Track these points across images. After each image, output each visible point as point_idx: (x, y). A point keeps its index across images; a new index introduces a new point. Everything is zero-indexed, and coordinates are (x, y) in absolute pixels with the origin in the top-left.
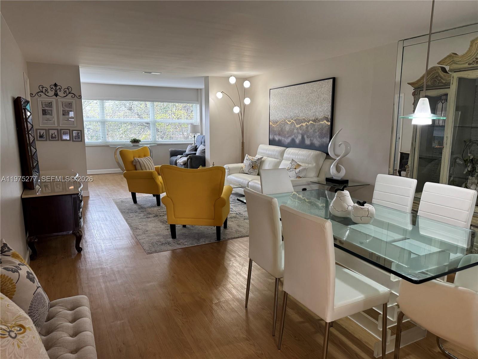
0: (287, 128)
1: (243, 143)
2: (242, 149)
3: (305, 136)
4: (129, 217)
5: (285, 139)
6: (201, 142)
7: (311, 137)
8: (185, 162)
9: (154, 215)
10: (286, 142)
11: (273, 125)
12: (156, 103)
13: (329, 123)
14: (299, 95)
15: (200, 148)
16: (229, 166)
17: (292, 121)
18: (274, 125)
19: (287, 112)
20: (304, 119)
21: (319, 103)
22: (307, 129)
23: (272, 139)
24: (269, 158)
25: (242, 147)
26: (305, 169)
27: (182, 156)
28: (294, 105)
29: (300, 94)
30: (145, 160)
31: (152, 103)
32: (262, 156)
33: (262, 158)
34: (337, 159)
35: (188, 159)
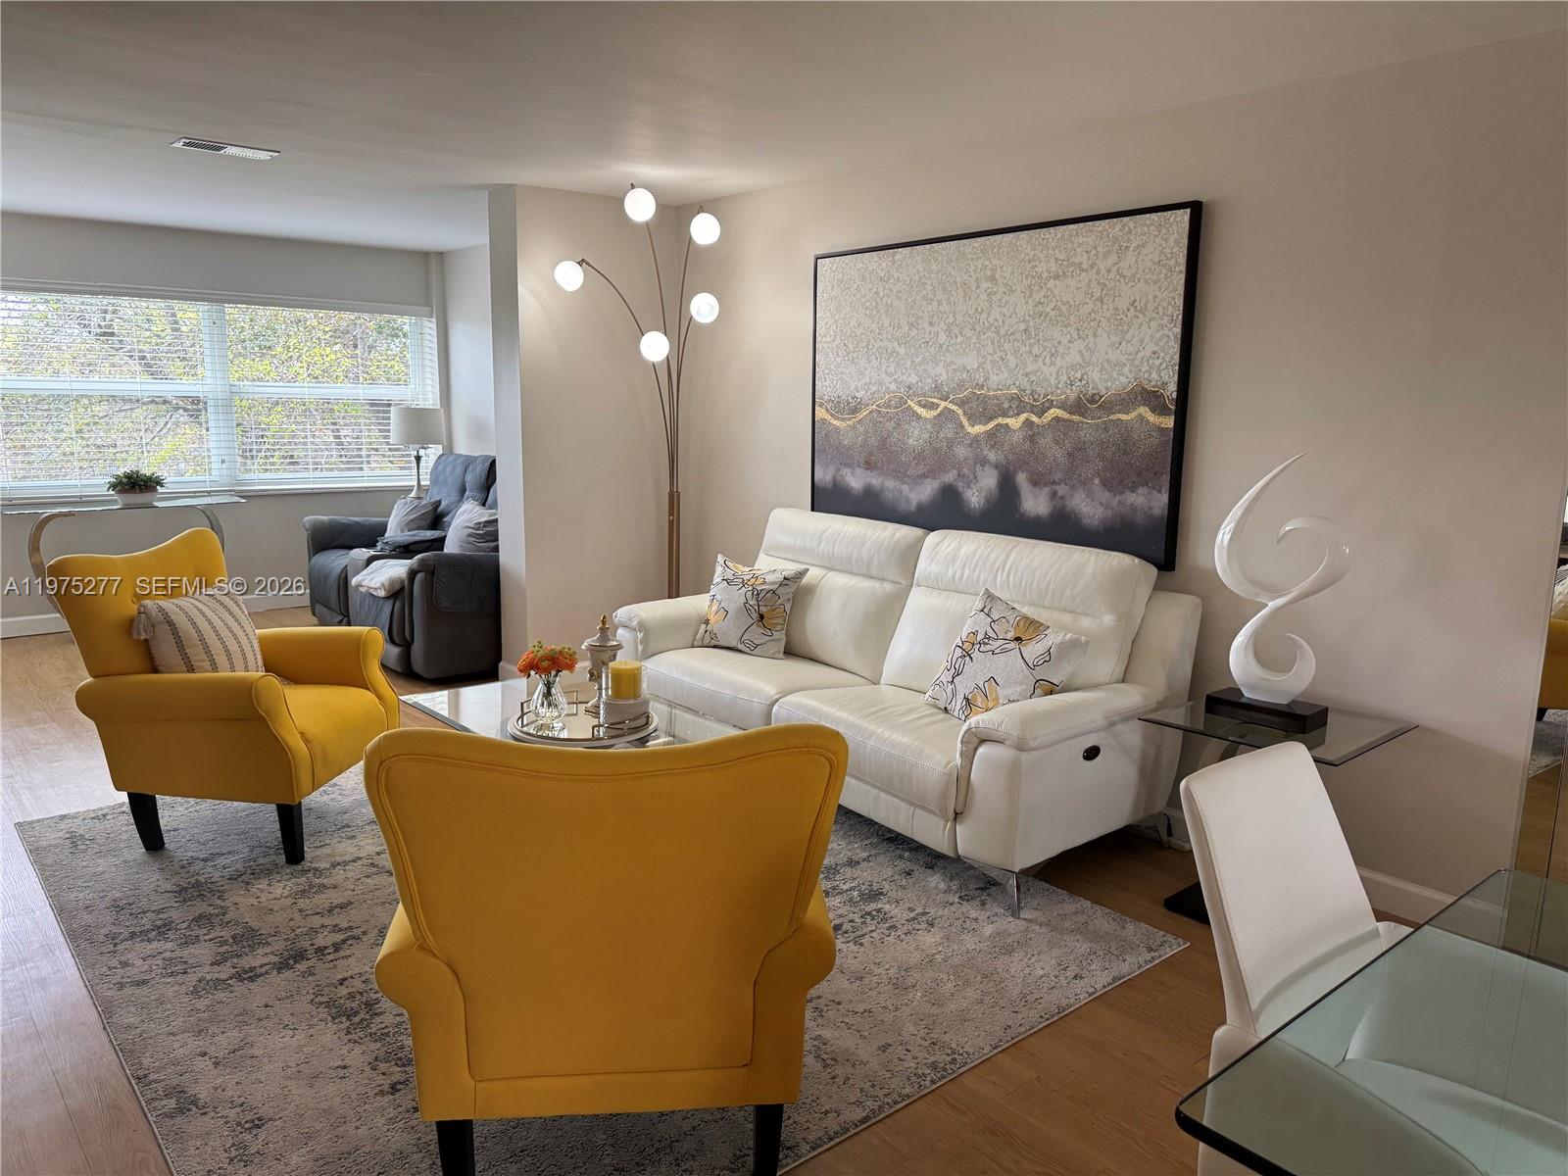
0: (916, 437)
1: (674, 499)
2: (671, 523)
3: (1022, 479)
5: (905, 487)
6: (458, 484)
7: (1054, 483)
8: (397, 587)
10: (908, 501)
11: (836, 422)
12: (231, 310)
13: (1169, 422)
14: (986, 285)
15: (466, 516)
16: (643, 615)
17: (943, 404)
18: (842, 420)
19: (917, 361)
20: (1012, 398)
21: (1104, 323)
22: (1033, 442)
23: (830, 486)
24: (832, 574)
25: (671, 513)
27: (372, 552)
28: (956, 330)
29: (993, 279)
30: (205, 609)
31: (215, 307)
32: (802, 567)
33: (801, 574)
34: (1272, 605)
35: (412, 574)
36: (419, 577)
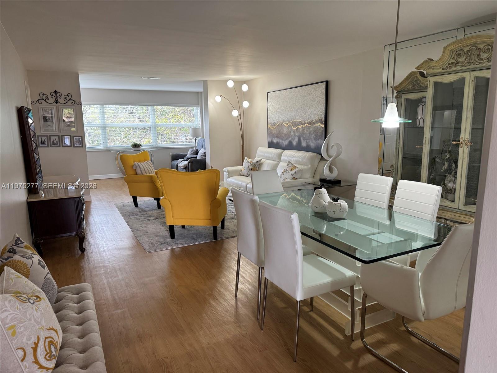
0: (285, 131)
1: (243, 146)
2: (242, 152)
3: (302, 139)
4: (130, 220)
5: (283, 142)
6: (202, 145)
7: (307, 139)
8: (186, 166)
9: (155, 217)
10: (284, 144)
11: (272, 128)
12: (155, 107)
13: (323, 126)
14: (295, 98)
15: (201, 152)
16: (229, 169)
17: (289, 123)
18: (272, 127)
19: (285, 114)
20: (300, 122)
21: (313, 106)
22: (303, 131)
23: (271, 142)
24: (267, 160)
25: (242, 150)
26: (301, 171)
27: (183, 160)
28: (291, 107)
29: (296, 97)
30: (146, 165)
31: (152, 107)
32: (260, 159)
33: (260, 160)
34: (330, 160)
35: (189, 163)
36: (190, 163)
